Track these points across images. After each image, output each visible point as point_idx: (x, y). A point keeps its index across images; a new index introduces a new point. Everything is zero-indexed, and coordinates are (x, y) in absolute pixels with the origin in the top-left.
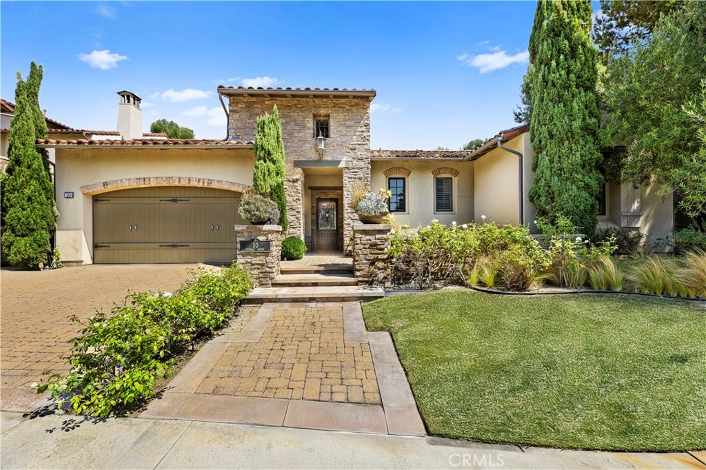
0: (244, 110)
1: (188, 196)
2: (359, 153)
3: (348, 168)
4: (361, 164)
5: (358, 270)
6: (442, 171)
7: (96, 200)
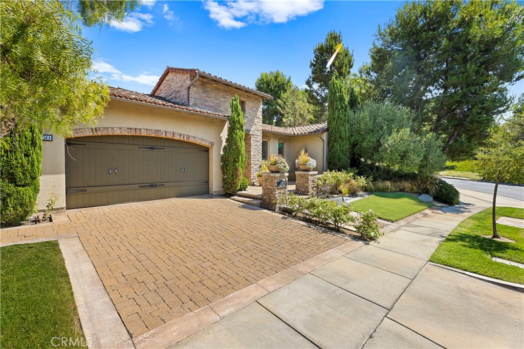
0: (200, 86)
1: (163, 145)
3: (253, 135)
4: (258, 133)
6: (281, 140)
7: (69, 142)
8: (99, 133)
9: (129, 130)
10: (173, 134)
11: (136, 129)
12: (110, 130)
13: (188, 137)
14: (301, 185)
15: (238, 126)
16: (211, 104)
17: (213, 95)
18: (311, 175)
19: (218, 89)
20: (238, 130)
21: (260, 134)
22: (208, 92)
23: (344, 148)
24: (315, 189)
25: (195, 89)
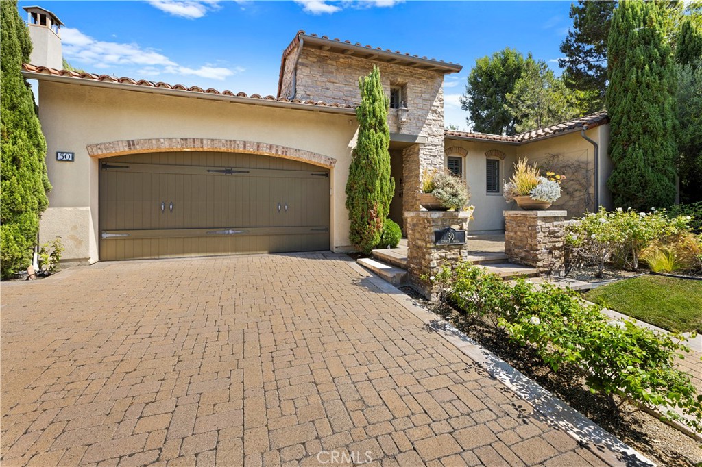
0: (315, 65)
1: (248, 166)
2: (434, 129)
3: (424, 144)
4: (436, 141)
5: (540, 260)
6: (493, 153)
7: (105, 165)
8: (138, 149)
9: (184, 142)
10: (258, 146)
11: (194, 140)
12: (154, 142)
13: (285, 150)
14: (519, 243)
15: (373, 122)
16: (337, 94)
17: (340, 77)
18: (545, 219)
19: (350, 66)
20: (372, 131)
21: (440, 142)
22: (331, 72)
23: (659, 157)
24: (557, 253)
25: (306, 71)
